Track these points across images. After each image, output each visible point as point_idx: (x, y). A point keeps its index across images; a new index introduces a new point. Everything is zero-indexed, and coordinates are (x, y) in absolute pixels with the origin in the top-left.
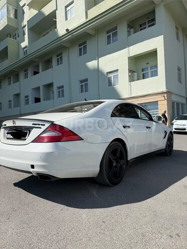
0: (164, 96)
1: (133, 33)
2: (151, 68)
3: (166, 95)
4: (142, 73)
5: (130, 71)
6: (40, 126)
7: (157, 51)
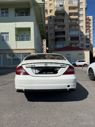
0: (34, 51)
1: (17, 15)
2: (26, 36)
3: (34, 50)
4: (21, 38)
5: (16, 35)
6: (65, 67)
7: (30, 28)
